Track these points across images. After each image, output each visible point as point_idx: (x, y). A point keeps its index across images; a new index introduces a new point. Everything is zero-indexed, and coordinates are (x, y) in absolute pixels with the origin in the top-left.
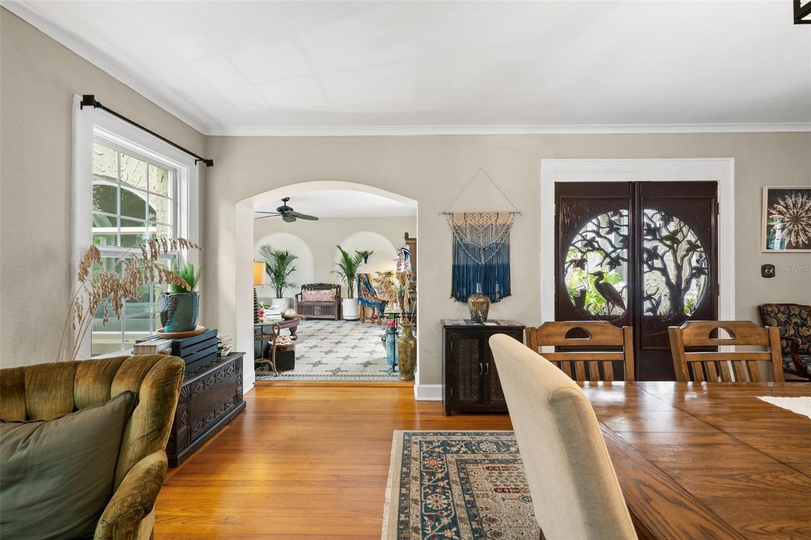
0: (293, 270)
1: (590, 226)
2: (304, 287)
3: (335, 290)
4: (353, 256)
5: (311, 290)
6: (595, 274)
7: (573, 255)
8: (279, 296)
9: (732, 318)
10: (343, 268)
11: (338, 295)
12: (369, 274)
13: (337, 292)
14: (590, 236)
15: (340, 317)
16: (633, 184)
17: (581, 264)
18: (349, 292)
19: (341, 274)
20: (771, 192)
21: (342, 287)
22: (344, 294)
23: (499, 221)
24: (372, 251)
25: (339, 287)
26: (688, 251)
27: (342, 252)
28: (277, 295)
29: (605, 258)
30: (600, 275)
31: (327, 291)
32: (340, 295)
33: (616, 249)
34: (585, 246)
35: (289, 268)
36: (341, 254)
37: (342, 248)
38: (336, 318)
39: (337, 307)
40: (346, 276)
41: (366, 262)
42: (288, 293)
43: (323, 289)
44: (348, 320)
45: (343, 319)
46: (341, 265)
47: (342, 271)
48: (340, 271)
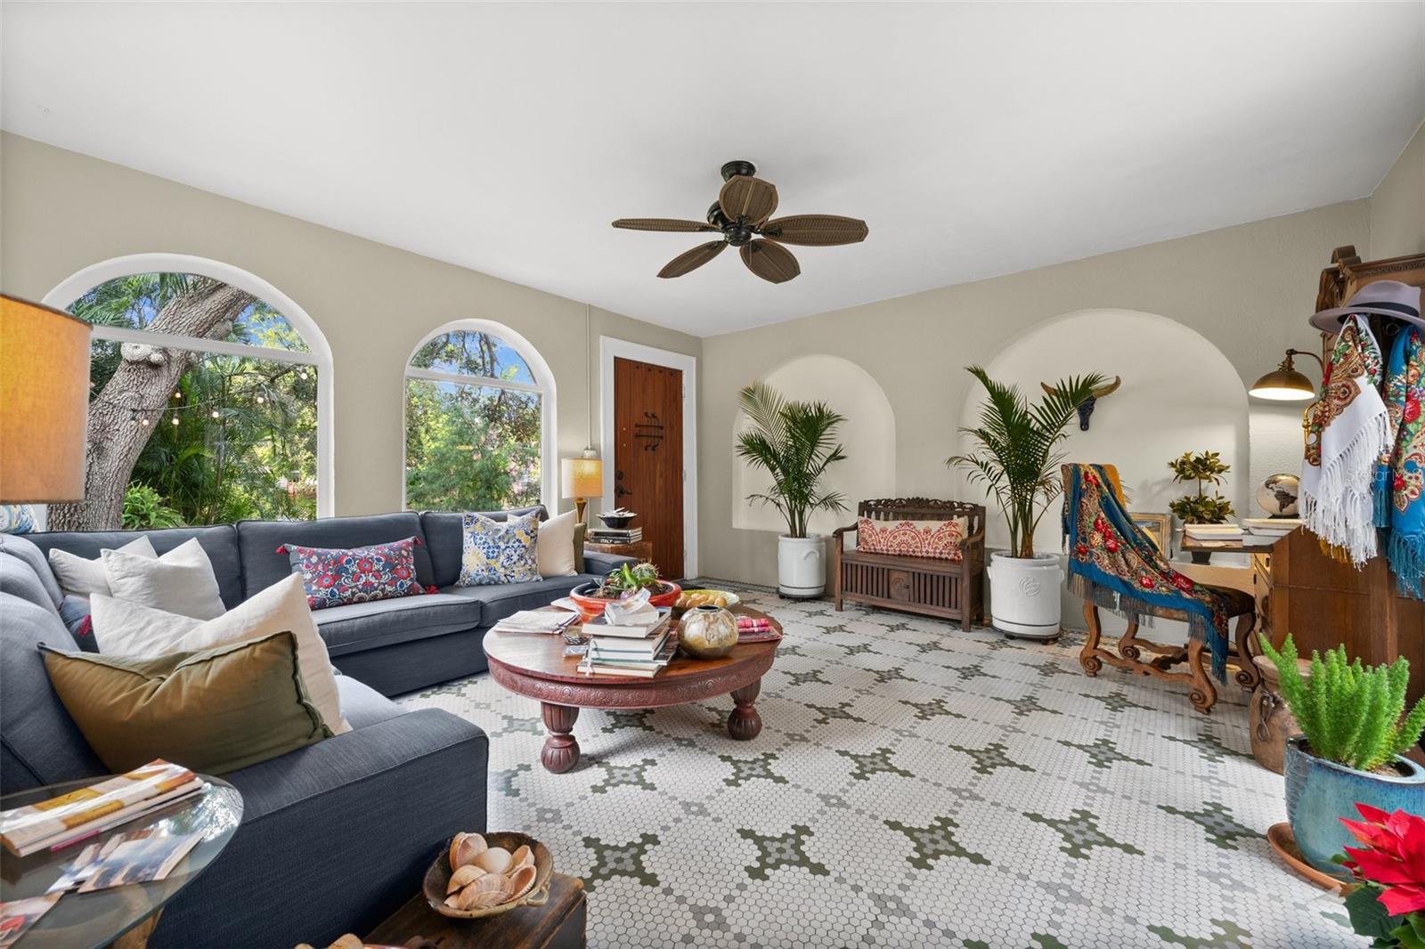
0: (836, 456)
2: (865, 508)
3: (962, 522)
4: (1030, 400)
5: (886, 519)
8: (798, 532)
10: (993, 445)
11: (978, 538)
12: (1112, 469)
13: (971, 527)
15: (979, 615)
18: (1014, 534)
19: (984, 466)
21: (987, 512)
22: (998, 533)
24: (1113, 381)
25: (977, 511)
27: (991, 388)
28: (793, 527)
31: (935, 525)
32: (983, 538)
35: (824, 451)
36: (986, 395)
37: (991, 377)
38: (966, 620)
39: (966, 582)
40: (1005, 476)
41: (1084, 425)
42: (821, 523)
43: (922, 517)
44: (1011, 636)
45: (990, 625)
46: (983, 435)
47: (987, 455)
48: (982, 458)
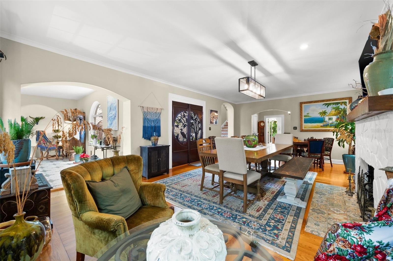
1: (179, 115)
6: (180, 129)
7: (176, 124)
9: (205, 138)
14: (179, 118)
16: (189, 104)
17: (177, 126)
20: (211, 110)
23: (158, 111)
26: (198, 124)
29: (183, 125)
30: (182, 129)
33: (185, 122)
34: (179, 121)
41: (37, 124)
